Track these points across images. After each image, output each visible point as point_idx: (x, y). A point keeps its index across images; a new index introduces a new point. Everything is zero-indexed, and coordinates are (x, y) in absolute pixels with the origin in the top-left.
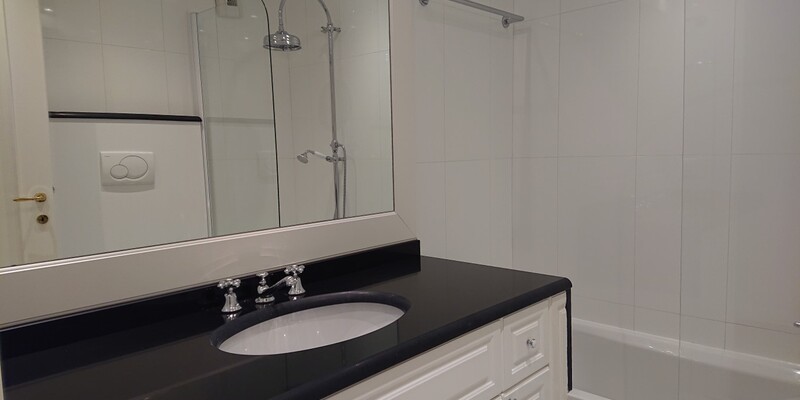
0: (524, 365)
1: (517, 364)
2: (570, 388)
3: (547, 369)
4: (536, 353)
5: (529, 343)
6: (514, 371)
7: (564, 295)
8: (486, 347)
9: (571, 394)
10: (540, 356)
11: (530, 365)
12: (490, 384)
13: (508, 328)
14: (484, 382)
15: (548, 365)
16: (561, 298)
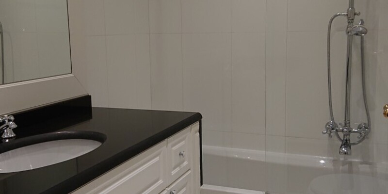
0: (178, 169)
1: (175, 168)
2: (201, 184)
3: (189, 172)
4: (184, 162)
5: (181, 154)
6: (173, 172)
7: (198, 123)
8: (158, 158)
9: (202, 187)
10: (186, 163)
11: (181, 170)
12: (160, 182)
13: (169, 145)
14: (157, 180)
15: (190, 169)
16: (196, 126)
